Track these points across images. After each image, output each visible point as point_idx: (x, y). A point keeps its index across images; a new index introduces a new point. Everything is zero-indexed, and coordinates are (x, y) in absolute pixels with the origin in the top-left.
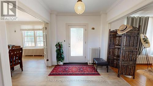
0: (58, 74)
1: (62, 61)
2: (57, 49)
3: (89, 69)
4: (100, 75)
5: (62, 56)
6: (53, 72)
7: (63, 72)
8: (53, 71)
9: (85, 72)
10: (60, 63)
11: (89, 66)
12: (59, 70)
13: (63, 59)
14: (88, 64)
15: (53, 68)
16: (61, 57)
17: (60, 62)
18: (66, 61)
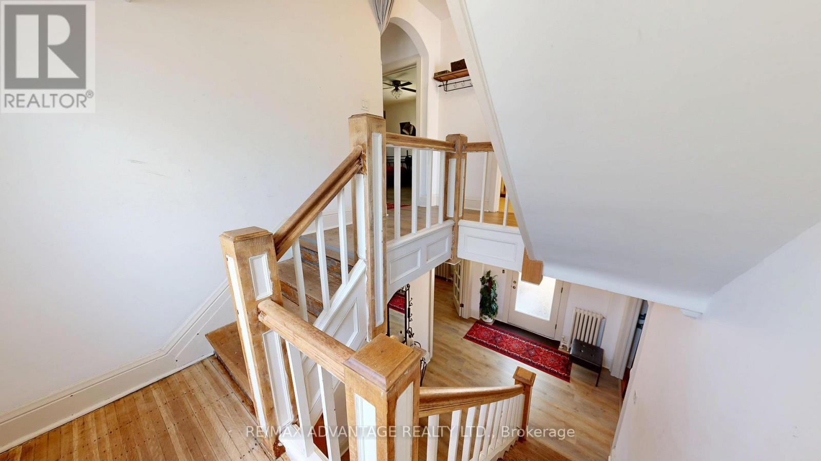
0: (490, 345)
1: (490, 317)
2: (483, 286)
3: (550, 359)
4: (569, 382)
5: (493, 306)
6: (472, 334)
7: (489, 341)
8: (470, 332)
9: (537, 360)
10: (486, 319)
11: (560, 352)
12: (484, 333)
13: (494, 312)
14: (560, 347)
15: (471, 325)
16: (490, 306)
17: (487, 317)
18: (502, 317)
